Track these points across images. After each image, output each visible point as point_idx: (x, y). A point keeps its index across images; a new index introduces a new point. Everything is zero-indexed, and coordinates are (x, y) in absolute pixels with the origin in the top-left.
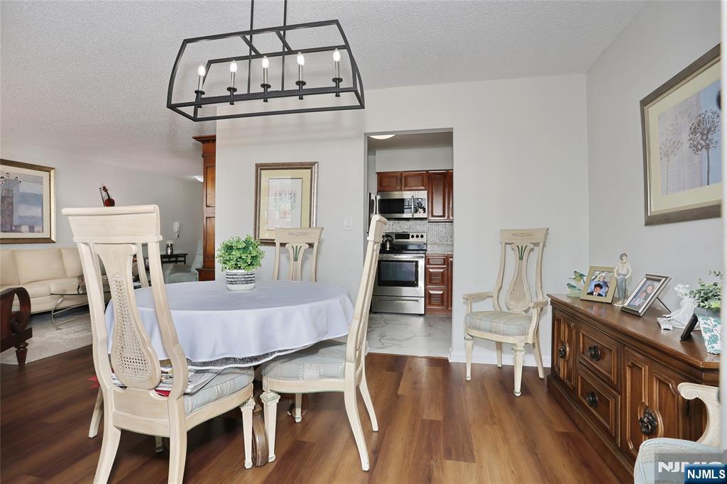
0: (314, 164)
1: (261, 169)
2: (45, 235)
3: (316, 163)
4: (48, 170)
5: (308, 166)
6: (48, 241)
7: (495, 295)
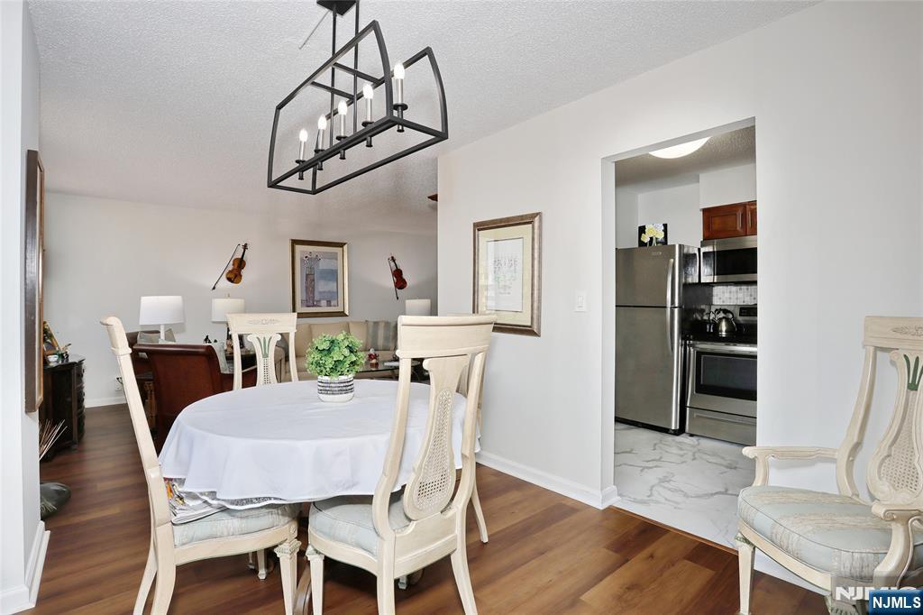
0: (534, 216)
1: (479, 230)
2: (339, 309)
3: (537, 214)
4: (341, 245)
5: (526, 220)
6: (342, 314)
7: (843, 457)
